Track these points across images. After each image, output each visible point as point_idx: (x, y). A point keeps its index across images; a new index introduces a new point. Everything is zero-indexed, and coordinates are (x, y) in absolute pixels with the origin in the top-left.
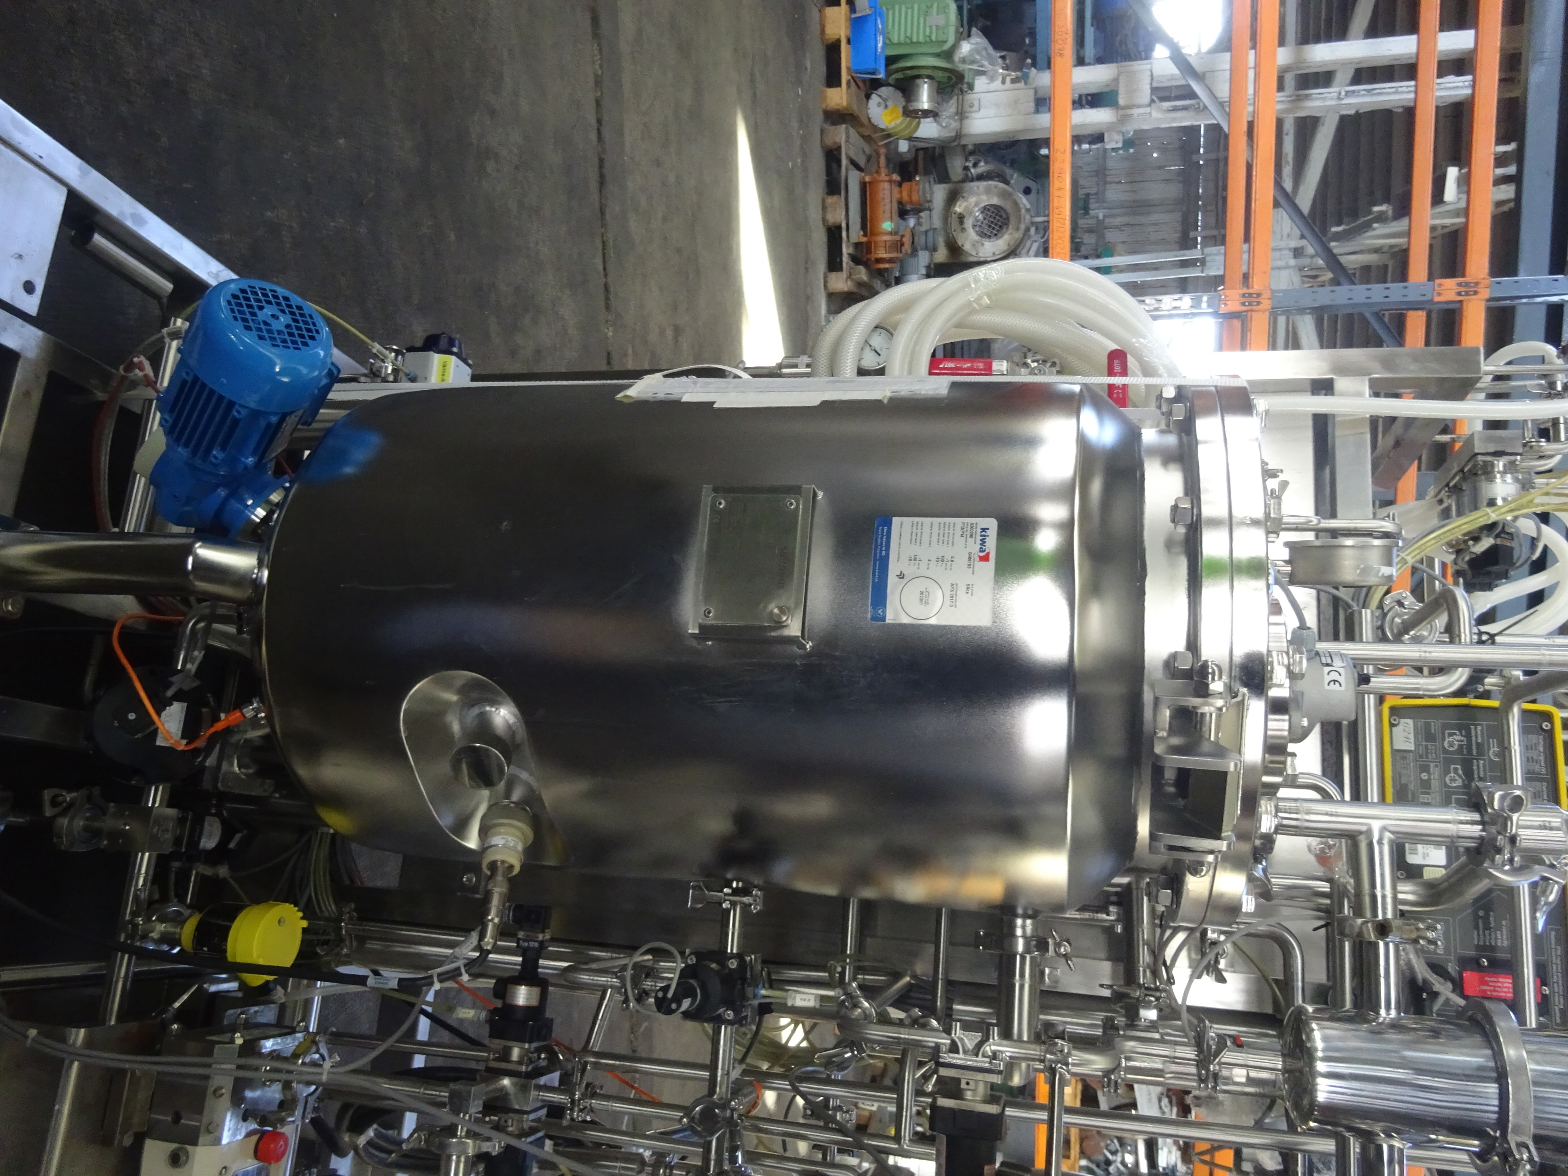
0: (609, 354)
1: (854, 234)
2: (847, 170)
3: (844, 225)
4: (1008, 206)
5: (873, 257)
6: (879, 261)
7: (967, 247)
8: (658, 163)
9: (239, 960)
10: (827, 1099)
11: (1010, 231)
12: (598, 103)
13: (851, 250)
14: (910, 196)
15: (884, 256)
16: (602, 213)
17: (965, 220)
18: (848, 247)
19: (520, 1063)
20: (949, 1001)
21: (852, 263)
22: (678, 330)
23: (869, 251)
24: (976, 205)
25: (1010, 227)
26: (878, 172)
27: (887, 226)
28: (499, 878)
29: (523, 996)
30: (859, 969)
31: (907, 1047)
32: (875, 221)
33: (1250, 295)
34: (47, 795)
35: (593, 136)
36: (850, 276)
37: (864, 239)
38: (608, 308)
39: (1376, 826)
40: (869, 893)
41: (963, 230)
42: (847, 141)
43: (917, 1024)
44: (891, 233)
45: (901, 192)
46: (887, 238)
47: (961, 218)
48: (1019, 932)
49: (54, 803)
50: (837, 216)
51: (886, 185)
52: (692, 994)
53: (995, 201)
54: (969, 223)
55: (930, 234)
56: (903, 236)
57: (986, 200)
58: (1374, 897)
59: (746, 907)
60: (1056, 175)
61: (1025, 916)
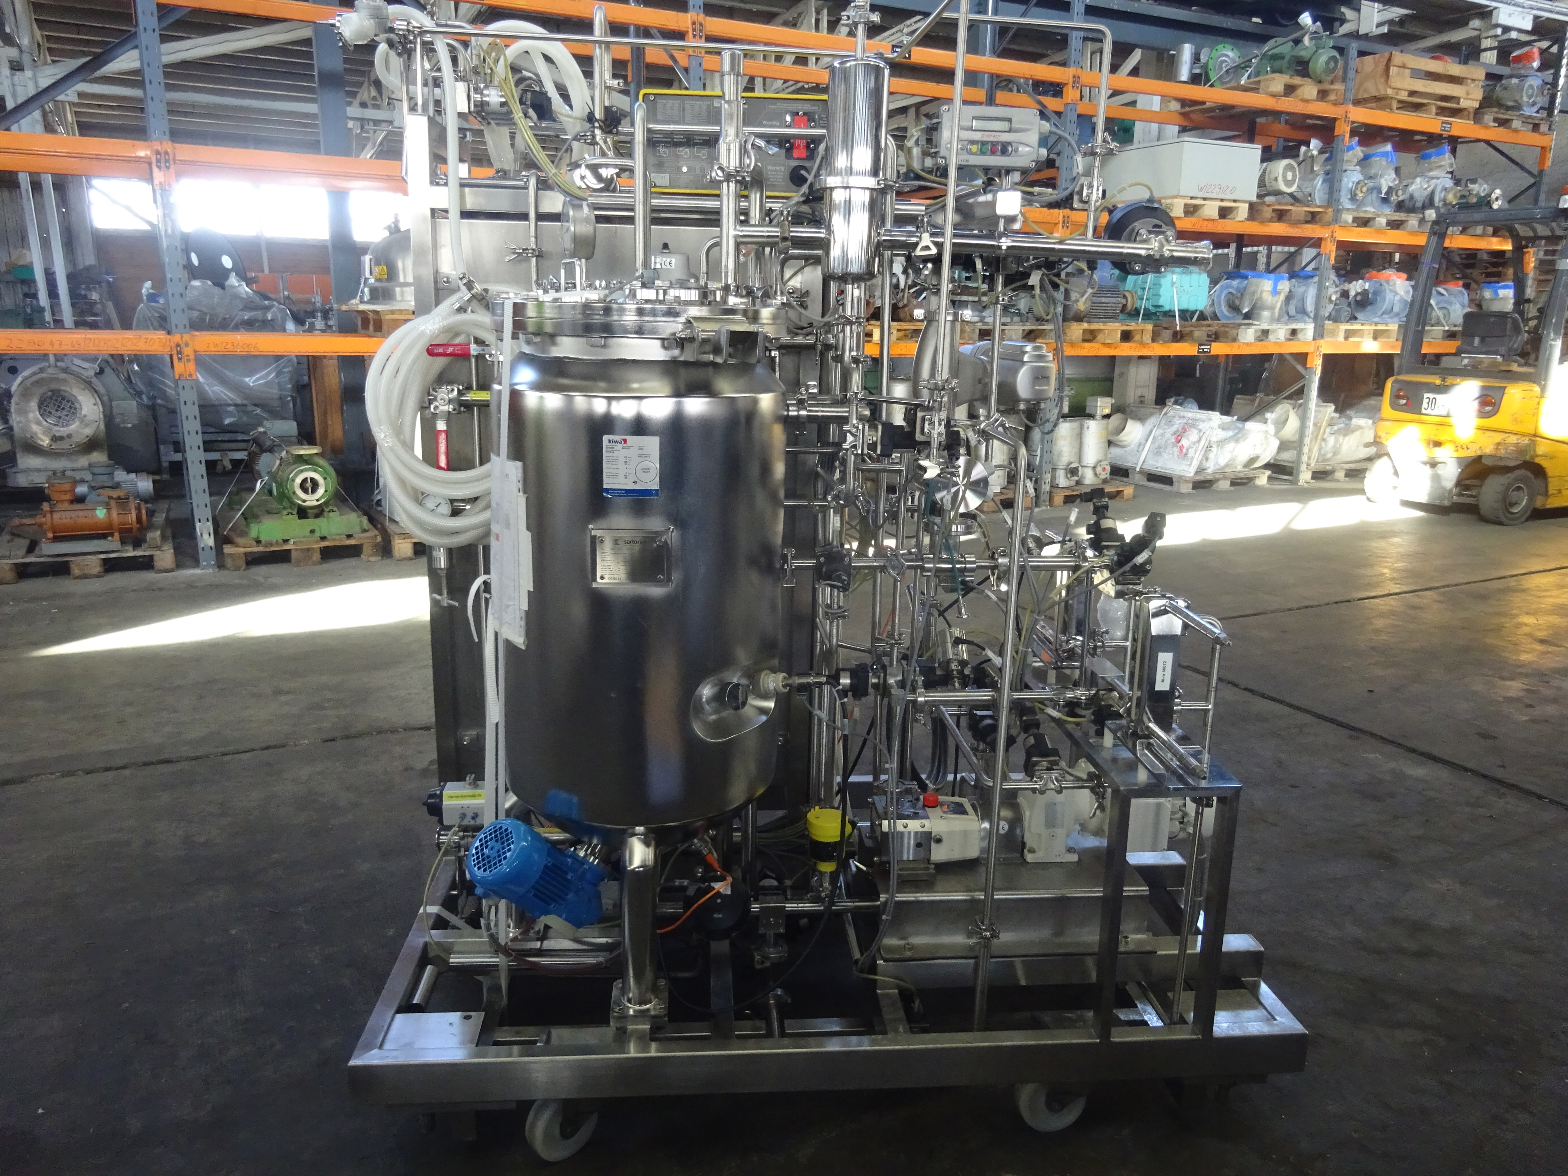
0: (325, 741)
1: (112, 545)
2: (41, 556)
3: (103, 556)
4: (38, 392)
5: (136, 526)
6: (139, 519)
7: (88, 431)
8: (122, 722)
9: (839, 833)
10: (885, 511)
11: (68, 389)
12: (88, 772)
13: (130, 548)
14: (65, 492)
15: (134, 515)
16: (196, 758)
17: (58, 434)
18: (127, 551)
19: (879, 678)
20: (828, 445)
21: (144, 546)
22: (278, 692)
23: (130, 530)
24: (39, 423)
25: (63, 388)
26: (41, 525)
27: (101, 513)
28: (790, 682)
29: (845, 681)
30: (816, 498)
31: (856, 469)
32: (96, 526)
33: (158, 161)
34: (758, 967)
35: (127, 772)
36: (158, 548)
37: (117, 535)
38: (284, 746)
39: (732, 233)
40: (782, 494)
41: (69, 436)
42: (9, 557)
43: (844, 463)
44: (109, 510)
45: (62, 501)
46: (114, 514)
47: (55, 439)
48: (795, 413)
49: (763, 962)
50: (93, 564)
51: (56, 516)
52: (840, 576)
53: (34, 404)
54: (62, 431)
55: (96, 470)
56: (110, 498)
57: (34, 413)
58: (769, 236)
59: (793, 558)
60: (36, 347)
61: (788, 410)
